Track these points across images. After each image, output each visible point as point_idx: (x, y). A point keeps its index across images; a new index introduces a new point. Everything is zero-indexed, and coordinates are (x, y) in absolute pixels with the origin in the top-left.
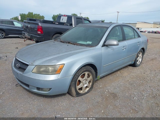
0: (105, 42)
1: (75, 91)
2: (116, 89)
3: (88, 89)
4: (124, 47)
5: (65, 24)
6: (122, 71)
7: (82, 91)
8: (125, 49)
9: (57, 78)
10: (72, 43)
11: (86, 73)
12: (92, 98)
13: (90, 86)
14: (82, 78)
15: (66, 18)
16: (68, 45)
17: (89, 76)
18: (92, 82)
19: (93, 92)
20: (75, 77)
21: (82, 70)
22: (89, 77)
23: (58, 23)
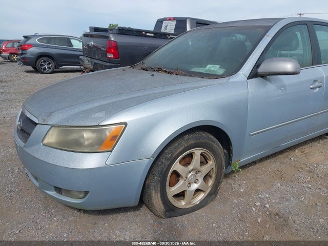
0: (257, 65)
1: (161, 202)
2: (287, 200)
3: (201, 196)
4: (315, 81)
5: (169, 36)
6: (306, 148)
7: (183, 203)
8: (318, 89)
9: (103, 165)
10: (166, 72)
11: (197, 152)
12: (212, 223)
13: (208, 189)
14: (184, 165)
15: (174, 23)
16: (153, 75)
17: (204, 160)
18: (214, 176)
19: (215, 205)
20: (162, 163)
21: (183, 143)
22: (207, 163)
23: (153, 35)
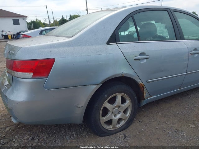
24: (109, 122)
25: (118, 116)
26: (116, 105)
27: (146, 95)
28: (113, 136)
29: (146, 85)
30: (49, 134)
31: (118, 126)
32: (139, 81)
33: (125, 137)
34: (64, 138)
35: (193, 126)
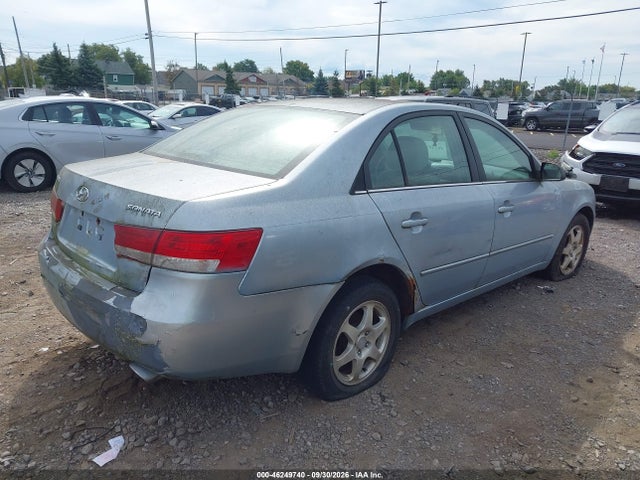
24: (347, 368)
25: (365, 353)
26: (363, 326)
27: (417, 303)
28: (357, 397)
29: (420, 283)
30: (205, 408)
31: (364, 375)
32: (407, 272)
33: (383, 399)
34: (247, 413)
35: (510, 366)
